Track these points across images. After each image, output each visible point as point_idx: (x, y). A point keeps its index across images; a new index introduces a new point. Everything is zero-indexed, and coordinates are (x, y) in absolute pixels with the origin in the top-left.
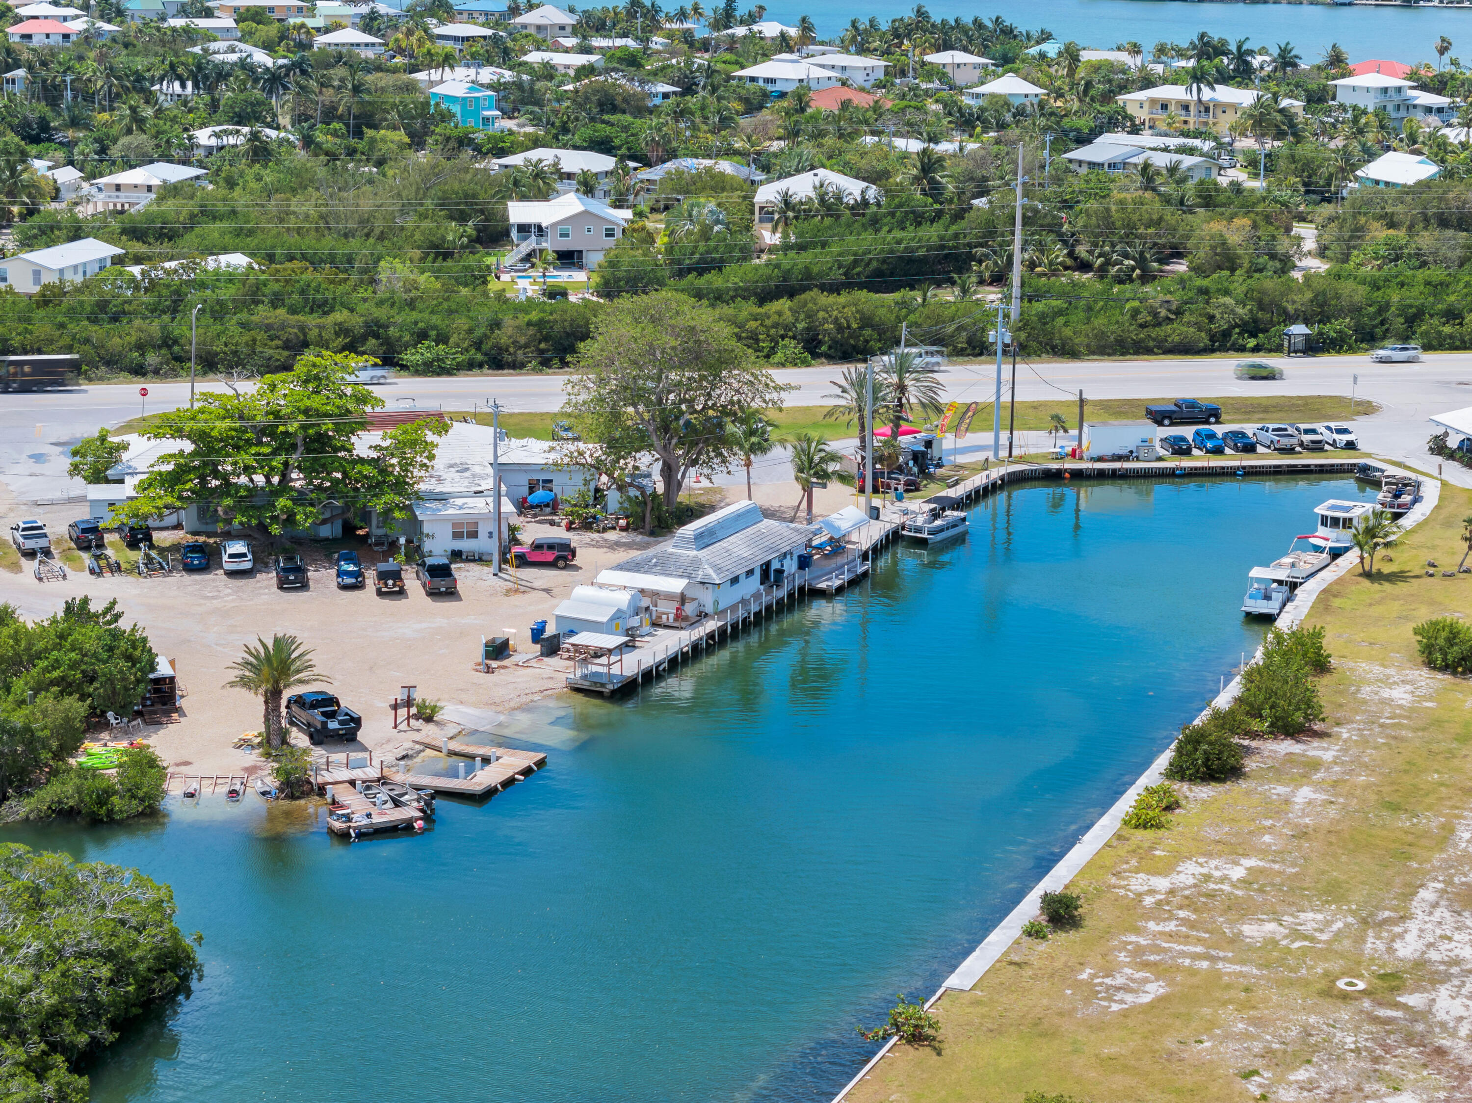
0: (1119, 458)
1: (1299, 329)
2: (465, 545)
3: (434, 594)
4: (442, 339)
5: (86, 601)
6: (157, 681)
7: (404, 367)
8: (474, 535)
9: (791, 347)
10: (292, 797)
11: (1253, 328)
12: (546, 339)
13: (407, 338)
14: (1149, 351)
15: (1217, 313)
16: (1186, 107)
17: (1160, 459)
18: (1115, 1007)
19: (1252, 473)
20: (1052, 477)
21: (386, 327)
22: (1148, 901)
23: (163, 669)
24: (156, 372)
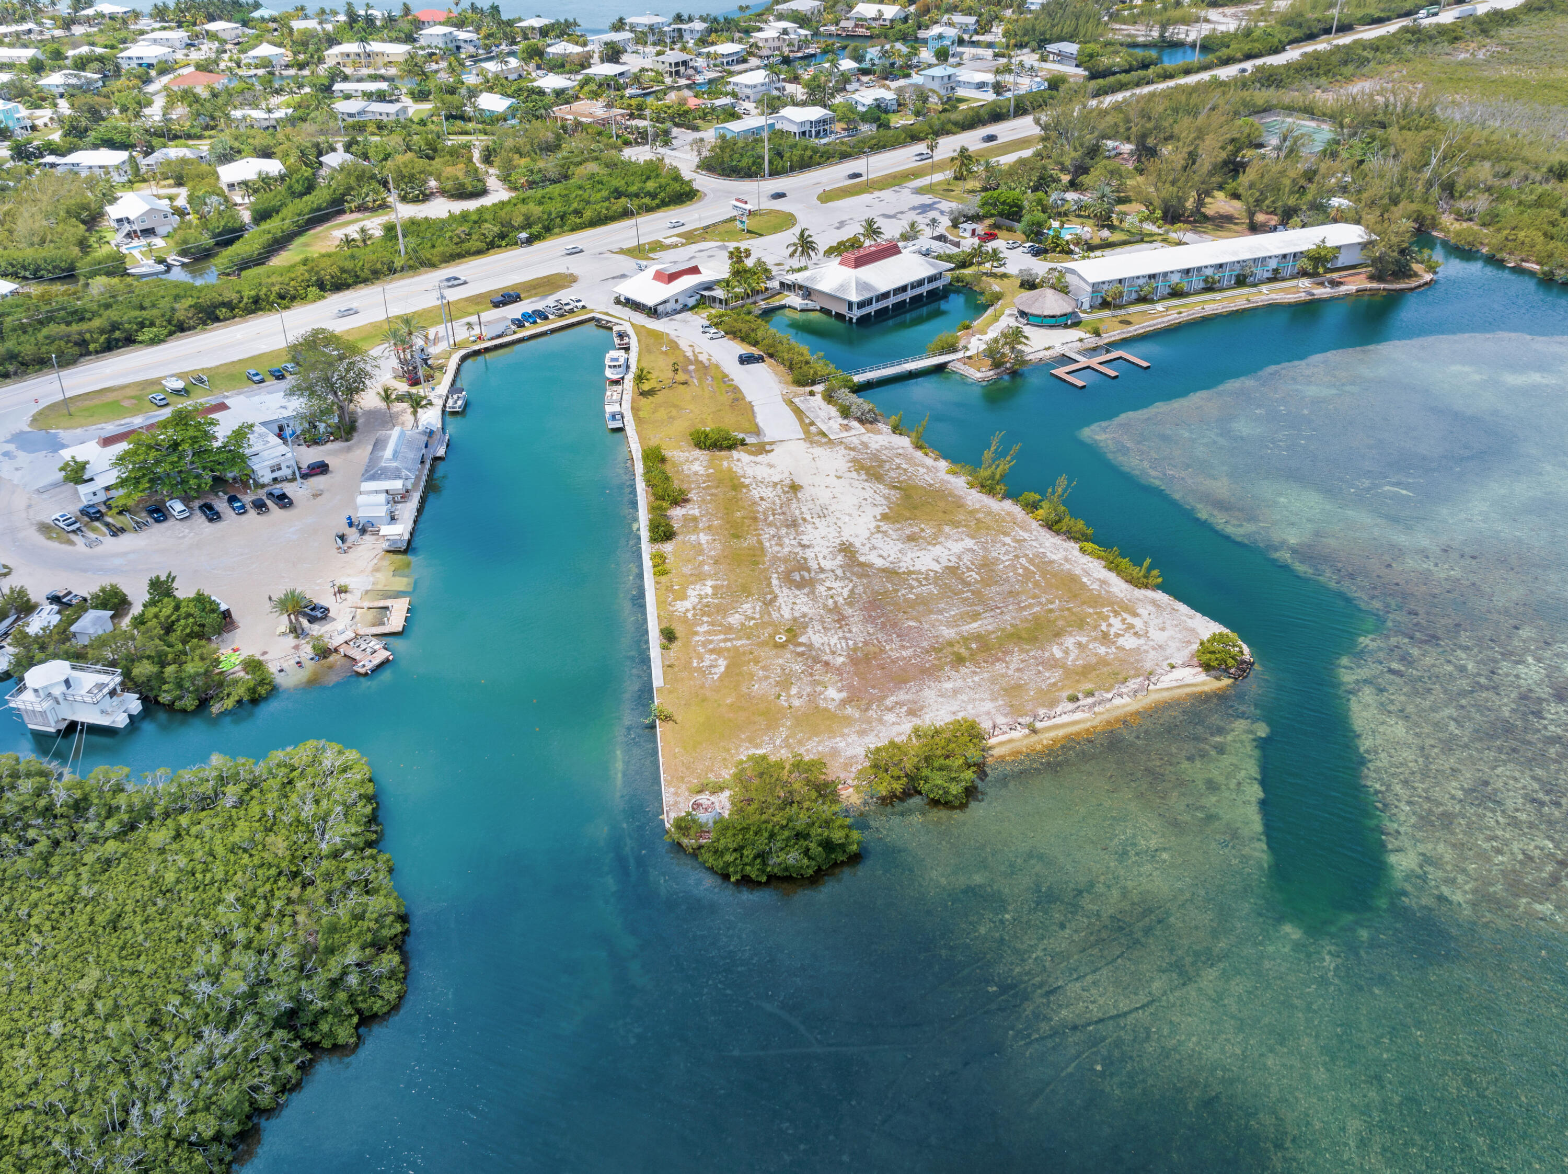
0: (499, 336)
1: (524, 235)
2: (277, 474)
3: (283, 507)
4: (152, 324)
5: (158, 577)
6: (223, 612)
7: (140, 342)
8: (280, 469)
9: (314, 290)
10: (325, 657)
11: (502, 236)
12: (200, 312)
13: (135, 327)
14: (464, 256)
15: (486, 232)
16: (359, 55)
17: (515, 333)
18: (716, 677)
19: (553, 331)
20: (477, 353)
21: (121, 324)
22: (690, 615)
23: (223, 607)
24: (16, 373)
